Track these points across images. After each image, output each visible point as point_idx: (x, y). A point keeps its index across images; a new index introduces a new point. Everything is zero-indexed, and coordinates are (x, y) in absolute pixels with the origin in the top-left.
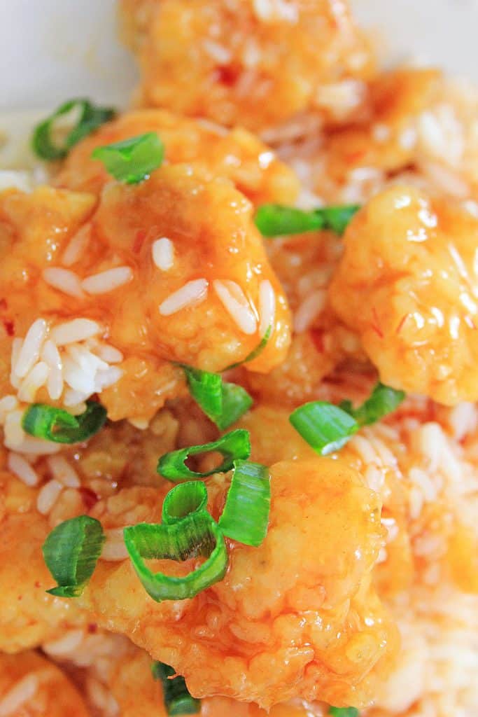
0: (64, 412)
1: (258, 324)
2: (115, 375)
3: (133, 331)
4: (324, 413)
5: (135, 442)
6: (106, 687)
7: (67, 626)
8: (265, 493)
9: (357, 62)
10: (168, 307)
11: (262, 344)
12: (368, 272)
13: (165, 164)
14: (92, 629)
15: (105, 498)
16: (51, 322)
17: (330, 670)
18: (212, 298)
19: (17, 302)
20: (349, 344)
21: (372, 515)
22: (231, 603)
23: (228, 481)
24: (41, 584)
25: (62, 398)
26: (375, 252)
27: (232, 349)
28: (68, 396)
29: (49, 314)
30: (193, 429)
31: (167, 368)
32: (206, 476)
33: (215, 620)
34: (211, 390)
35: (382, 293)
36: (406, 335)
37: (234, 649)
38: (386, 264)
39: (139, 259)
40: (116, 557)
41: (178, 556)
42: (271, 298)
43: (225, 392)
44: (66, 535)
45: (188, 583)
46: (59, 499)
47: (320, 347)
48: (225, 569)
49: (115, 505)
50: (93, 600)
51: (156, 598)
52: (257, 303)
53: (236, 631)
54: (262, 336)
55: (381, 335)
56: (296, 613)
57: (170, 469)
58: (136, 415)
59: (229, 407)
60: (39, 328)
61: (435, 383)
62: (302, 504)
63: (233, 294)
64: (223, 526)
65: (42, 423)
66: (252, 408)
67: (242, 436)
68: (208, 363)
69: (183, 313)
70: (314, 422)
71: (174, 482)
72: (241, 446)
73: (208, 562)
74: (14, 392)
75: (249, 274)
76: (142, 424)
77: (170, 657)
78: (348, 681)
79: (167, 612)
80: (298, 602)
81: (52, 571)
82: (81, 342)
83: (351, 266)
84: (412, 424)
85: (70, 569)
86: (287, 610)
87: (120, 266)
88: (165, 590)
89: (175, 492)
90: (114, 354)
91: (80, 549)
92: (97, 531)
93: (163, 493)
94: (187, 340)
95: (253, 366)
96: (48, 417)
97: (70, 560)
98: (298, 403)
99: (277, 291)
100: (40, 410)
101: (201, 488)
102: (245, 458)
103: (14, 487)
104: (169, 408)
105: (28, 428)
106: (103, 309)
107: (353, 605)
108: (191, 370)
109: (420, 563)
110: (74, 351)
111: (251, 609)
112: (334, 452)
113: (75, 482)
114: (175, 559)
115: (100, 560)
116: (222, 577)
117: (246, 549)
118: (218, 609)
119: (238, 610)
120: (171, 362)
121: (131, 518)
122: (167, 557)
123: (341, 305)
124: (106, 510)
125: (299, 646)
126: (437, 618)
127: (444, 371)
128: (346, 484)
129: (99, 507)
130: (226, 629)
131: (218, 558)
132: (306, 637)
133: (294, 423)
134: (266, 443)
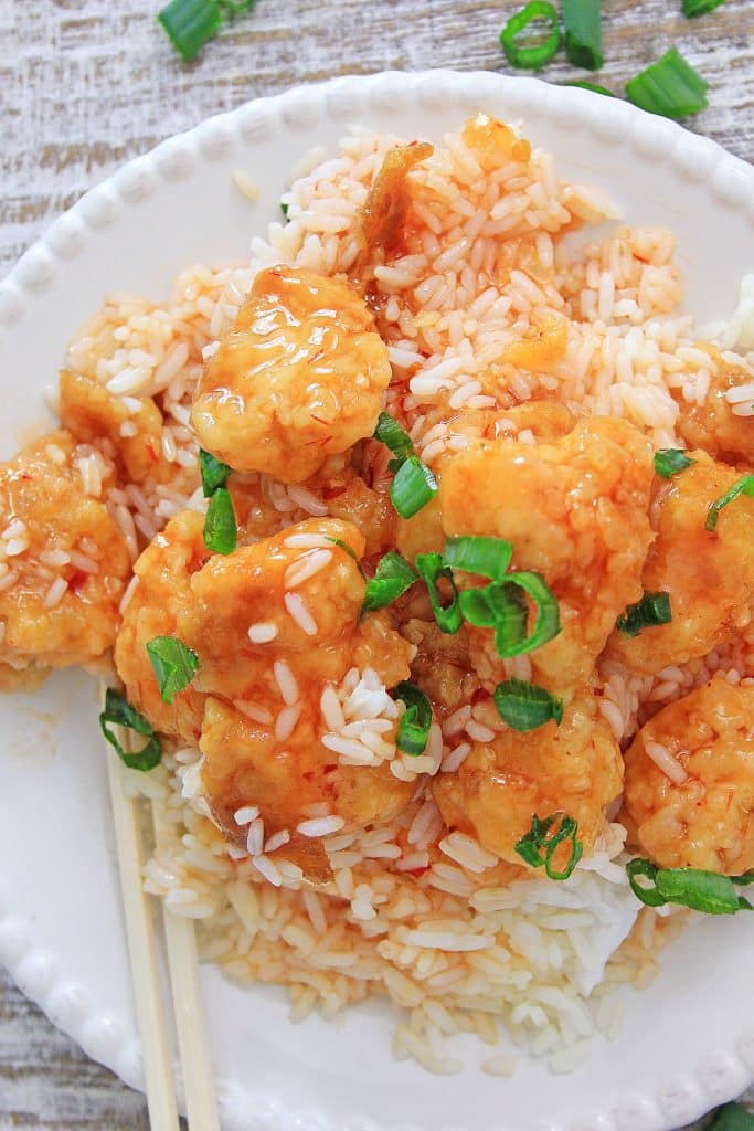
0: (404, 717)
1: (322, 548)
2: (370, 673)
3: (331, 659)
4: (402, 487)
5: (431, 658)
6: (659, 682)
7: (597, 715)
8: (469, 539)
9: (58, 455)
10: (310, 628)
11: (340, 544)
12: (273, 450)
13: (176, 635)
14: (599, 692)
15: (480, 681)
16: (325, 732)
17: (619, 481)
18: (300, 589)
19: (306, 764)
20: (338, 464)
21: (486, 448)
22: (562, 568)
23: (460, 572)
24: (556, 735)
25: (392, 720)
26: (255, 443)
27: (345, 571)
28: (389, 714)
29: (316, 733)
30: (418, 606)
31: (362, 627)
32: (457, 591)
33: (578, 581)
34: (381, 588)
35: (292, 436)
36: (330, 417)
37: (601, 564)
38: (267, 434)
39: (267, 655)
40: (528, 667)
41: (524, 613)
42: (299, 537)
43: (384, 576)
44: (511, 712)
45: (544, 603)
46: (482, 723)
47: (342, 490)
48: (533, 573)
49: (485, 672)
50: (566, 686)
51: (558, 632)
52: (304, 550)
53: (586, 562)
54: (333, 544)
55: (330, 438)
56: (570, 511)
57: (452, 623)
58: (405, 655)
59: (397, 571)
60: (330, 742)
61: (372, 388)
62: (478, 509)
63: (298, 571)
64: (496, 575)
65: (414, 736)
66: (398, 552)
67: (421, 562)
68: (358, 592)
69: (315, 615)
70: (409, 497)
71: (463, 620)
72: (430, 561)
73: (527, 588)
74: (387, 763)
75: (280, 557)
76: (414, 651)
77: (608, 619)
78: (629, 467)
79: (572, 621)
80: (559, 511)
81: (542, 723)
82: (342, 704)
83: (268, 464)
84: (410, 404)
85: (539, 707)
86: (566, 520)
87: (273, 672)
88: (550, 622)
89: (470, 617)
90: (352, 676)
91: (521, 698)
92: (508, 686)
93: (473, 629)
94: (338, 611)
95: (360, 552)
96: (409, 731)
97: (531, 707)
98: (392, 511)
99: (291, 533)
100: (403, 738)
101: (466, 595)
102: (440, 558)
103: (472, 764)
104: (399, 626)
105: (420, 750)
106: (311, 687)
107: (566, 462)
108: (364, 606)
109: (538, 394)
110: (350, 710)
111: (566, 551)
112: (435, 478)
113: (467, 710)
114: (526, 616)
115: (532, 682)
116: (540, 575)
117: (516, 555)
118: (569, 578)
119: (568, 561)
120: (358, 624)
121: (495, 656)
122: (525, 622)
123: (303, 473)
124: (490, 680)
125: (596, 508)
126: (593, 373)
127: (361, 380)
128: (461, 471)
129: (488, 686)
130: (586, 571)
131: (523, 580)
132: (588, 504)
133: (410, 515)
134: (429, 539)
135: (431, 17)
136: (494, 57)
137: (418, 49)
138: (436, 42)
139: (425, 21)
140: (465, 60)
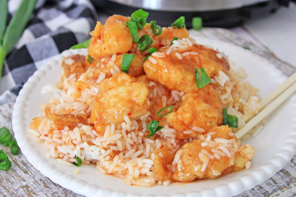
135: (5, 187)
136: (10, 171)
137: (16, 186)
138: (12, 183)
139: (7, 188)
140: (14, 176)
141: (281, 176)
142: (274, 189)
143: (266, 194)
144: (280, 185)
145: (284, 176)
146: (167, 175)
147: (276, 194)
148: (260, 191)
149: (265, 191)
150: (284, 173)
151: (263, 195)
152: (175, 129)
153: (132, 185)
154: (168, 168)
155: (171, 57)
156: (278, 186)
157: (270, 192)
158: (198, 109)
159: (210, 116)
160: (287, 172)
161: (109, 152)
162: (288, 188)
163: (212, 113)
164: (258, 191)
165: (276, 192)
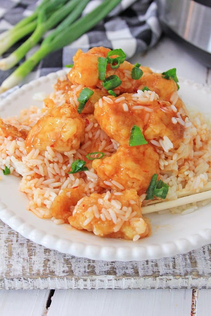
141: (186, 264)
142: (168, 272)
143: (155, 273)
144: (178, 271)
145: (189, 265)
146: (62, 215)
147: (166, 278)
148: (152, 268)
149: (157, 270)
150: (191, 263)
151: (152, 272)
152: (98, 176)
153: (30, 210)
154: (70, 209)
155: (117, 106)
156: (173, 272)
157: (161, 274)
158: (123, 165)
159: (131, 176)
160: (196, 262)
161: (32, 173)
162: (183, 277)
163: (135, 174)
164: (150, 267)
165: (167, 276)
